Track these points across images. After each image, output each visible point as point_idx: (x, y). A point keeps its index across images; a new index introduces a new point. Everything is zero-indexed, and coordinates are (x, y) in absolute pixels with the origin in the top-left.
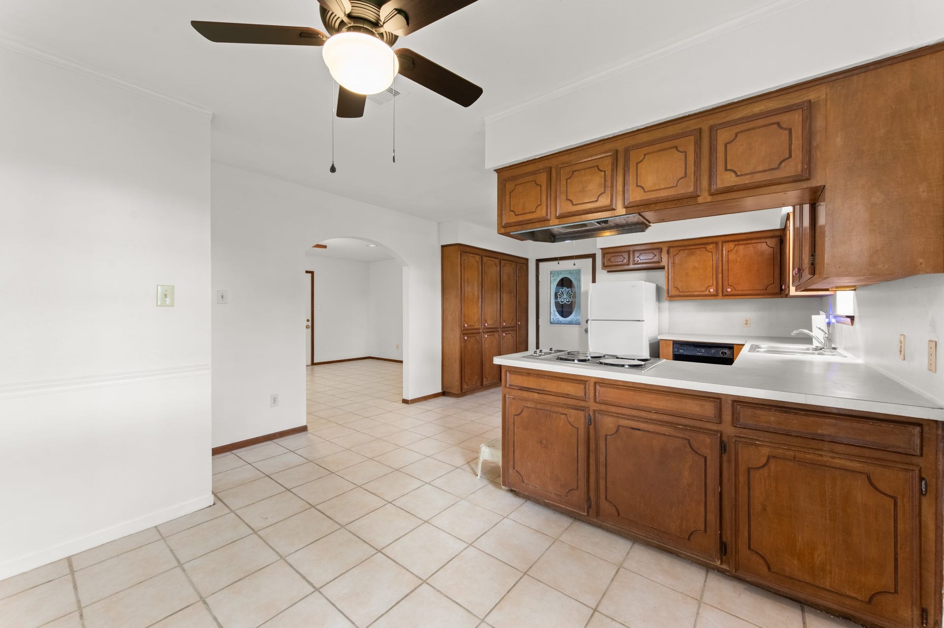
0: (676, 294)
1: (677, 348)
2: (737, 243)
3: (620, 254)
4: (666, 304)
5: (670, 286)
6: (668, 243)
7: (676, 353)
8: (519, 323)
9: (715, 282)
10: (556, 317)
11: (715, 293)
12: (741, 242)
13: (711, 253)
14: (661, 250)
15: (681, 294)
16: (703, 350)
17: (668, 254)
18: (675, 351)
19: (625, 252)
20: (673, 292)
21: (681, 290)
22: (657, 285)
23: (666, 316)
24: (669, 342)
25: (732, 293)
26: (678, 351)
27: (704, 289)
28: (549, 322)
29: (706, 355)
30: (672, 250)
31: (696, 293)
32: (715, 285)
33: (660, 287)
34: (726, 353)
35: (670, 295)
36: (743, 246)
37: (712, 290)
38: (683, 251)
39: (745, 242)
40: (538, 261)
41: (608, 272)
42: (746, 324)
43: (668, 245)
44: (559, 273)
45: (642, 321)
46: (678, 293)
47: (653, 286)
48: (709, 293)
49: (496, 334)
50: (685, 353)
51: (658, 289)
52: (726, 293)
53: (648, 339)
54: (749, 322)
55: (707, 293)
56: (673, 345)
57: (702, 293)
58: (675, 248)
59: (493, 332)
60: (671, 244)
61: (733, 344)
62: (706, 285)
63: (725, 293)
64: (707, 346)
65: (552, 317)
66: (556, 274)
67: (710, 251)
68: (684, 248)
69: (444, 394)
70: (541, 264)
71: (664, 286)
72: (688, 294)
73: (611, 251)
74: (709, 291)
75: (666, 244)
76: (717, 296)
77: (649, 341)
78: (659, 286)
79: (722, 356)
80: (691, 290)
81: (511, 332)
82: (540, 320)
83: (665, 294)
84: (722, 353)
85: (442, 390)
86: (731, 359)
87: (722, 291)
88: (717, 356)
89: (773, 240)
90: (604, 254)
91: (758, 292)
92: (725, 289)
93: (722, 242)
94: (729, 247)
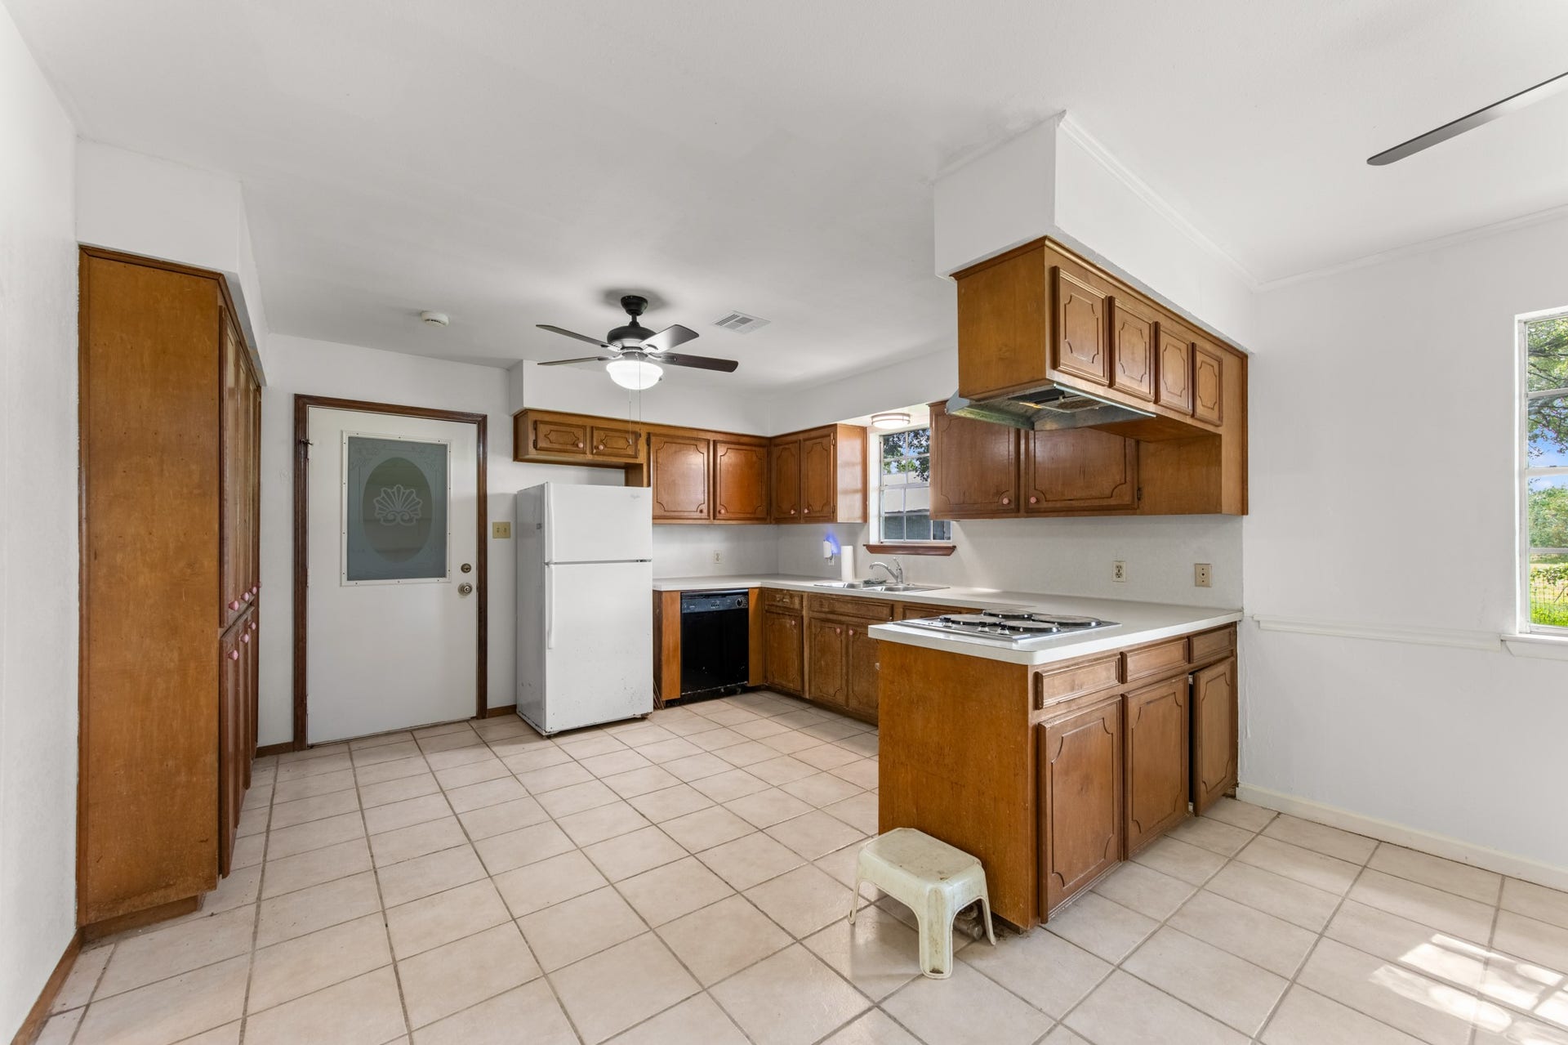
1: (687, 603)
2: (728, 446)
3: (569, 429)
9: (707, 498)
11: (706, 515)
12: (733, 446)
13: (701, 455)
14: (638, 436)
15: (666, 514)
17: (647, 445)
18: (684, 609)
20: (656, 511)
21: (666, 508)
24: (675, 593)
25: (725, 516)
26: (688, 607)
27: (694, 508)
29: (721, 608)
30: (653, 438)
31: (685, 514)
32: (706, 503)
34: (741, 603)
37: (703, 510)
38: (669, 444)
40: (305, 401)
43: (647, 429)
45: (649, 561)
46: (662, 513)
50: (693, 612)
54: (720, 557)
55: (698, 514)
56: (681, 599)
57: (692, 514)
58: (658, 438)
60: (653, 430)
62: (697, 503)
63: (718, 515)
64: (720, 595)
67: (701, 451)
68: (670, 440)
72: (675, 514)
73: (548, 418)
74: (701, 512)
75: (645, 427)
76: (709, 519)
80: (679, 509)
87: (714, 514)
88: (733, 608)
89: (761, 449)
90: (535, 422)
91: (748, 516)
92: (718, 510)
93: (714, 441)
94: (721, 450)
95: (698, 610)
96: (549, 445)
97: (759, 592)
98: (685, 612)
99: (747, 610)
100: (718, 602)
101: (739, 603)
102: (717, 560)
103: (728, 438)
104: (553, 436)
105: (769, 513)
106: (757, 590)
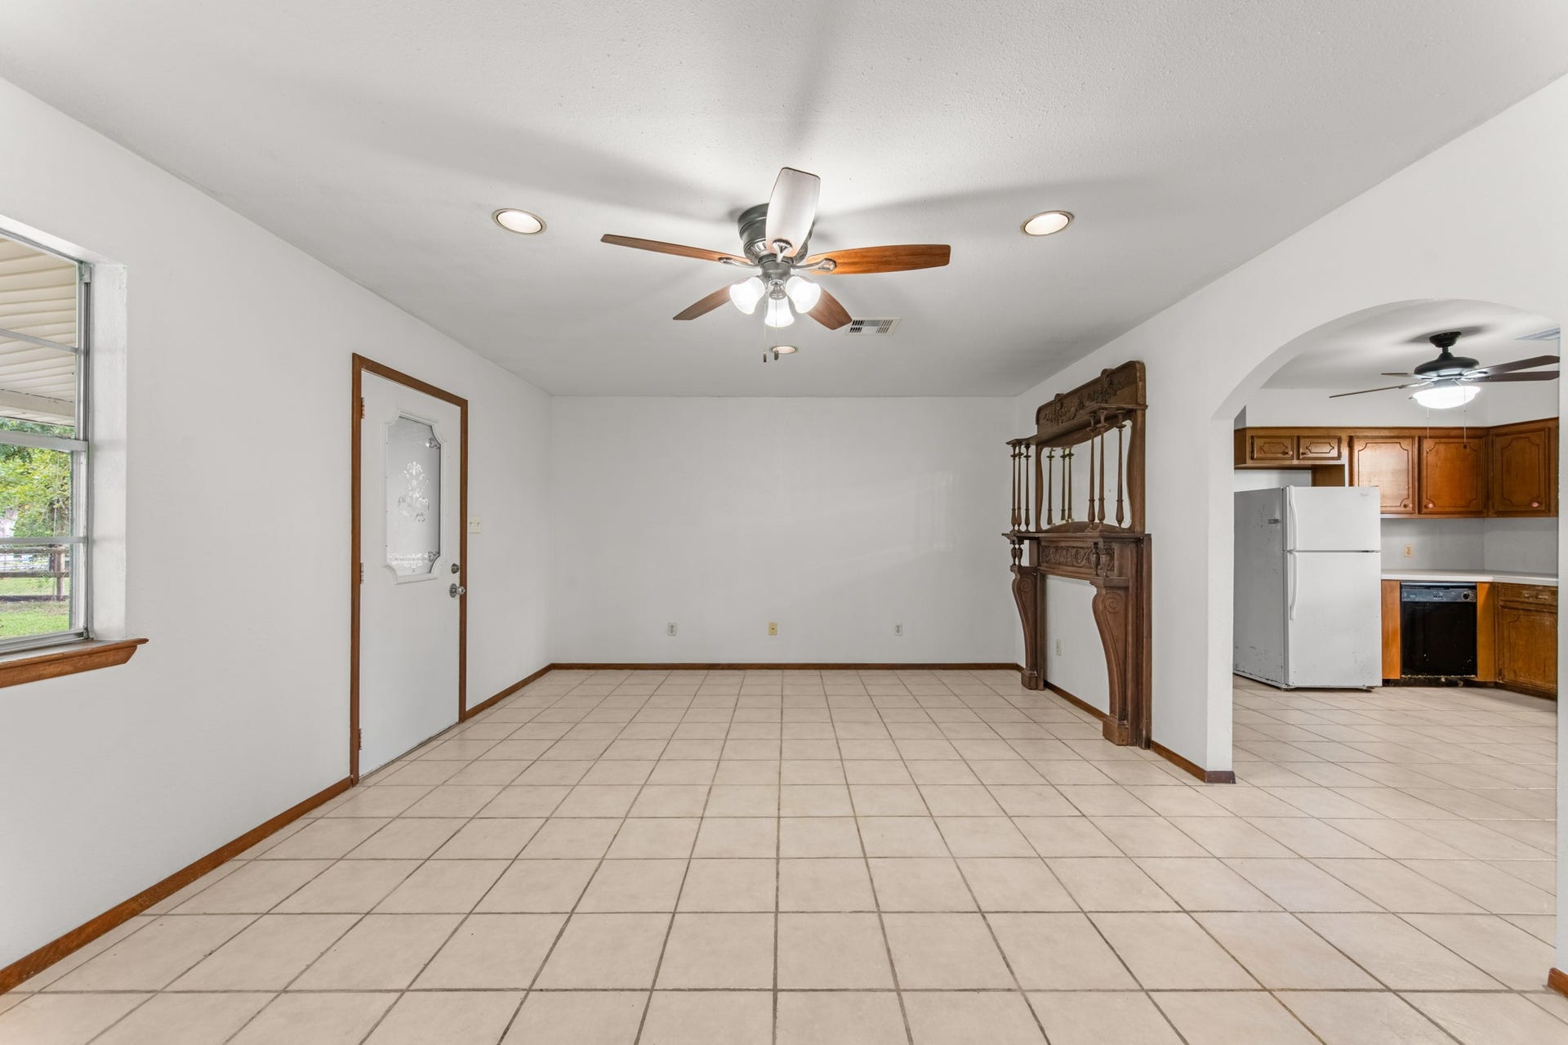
1: (1407, 592)
2: (1437, 441)
3: (1278, 440)
6: (1349, 431)
9: (1411, 493)
11: (1411, 509)
14: (1339, 440)
17: (1349, 447)
18: (1404, 598)
19: (1286, 438)
24: (1396, 582)
25: (1432, 509)
26: (1408, 597)
27: (1397, 502)
29: (1445, 600)
30: (1355, 441)
32: (1411, 497)
34: (1468, 596)
55: (1401, 508)
56: (1400, 588)
57: (1394, 509)
58: (1359, 440)
61: (1476, 582)
62: (1400, 497)
63: (1423, 509)
64: (1444, 587)
67: (1406, 448)
68: (1371, 440)
73: (1262, 433)
74: (1405, 506)
76: (1413, 513)
79: (1464, 600)
84: (1464, 595)
86: (1474, 602)
87: (1420, 507)
88: (1458, 601)
89: (1477, 441)
90: (1252, 437)
91: (1459, 509)
92: (1424, 504)
93: (1419, 438)
94: (1428, 445)
95: (1417, 600)
96: (1263, 455)
97: (1489, 588)
98: (1405, 600)
99: (1474, 605)
100: (1441, 594)
101: (1466, 596)
102: (1408, 553)
103: (1434, 433)
104: (1266, 448)
105: (1486, 506)
106: (1487, 585)
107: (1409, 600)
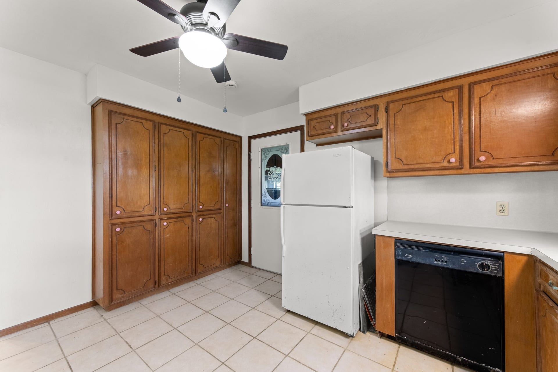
0: (398, 168)
1: (402, 250)
2: (495, 82)
3: (326, 119)
4: (384, 183)
5: (389, 157)
6: (386, 98)
7: (400, 258)
8: (227, 205)
9: (457, 147)
10: (267, 199)
11: (458, 164)
12: (503, 81)
13: (450, 104)
14: (376, 108)
15: (406, 167)
16: (445, 258)
17: (387, 112)
18: (399, 255)
19: (332, 115)
20: (394, 165)
21: (405, 162)
22: (372, 158)
23: (384, 197)
24: (390, 239)
25: (487, 163)
26: (403, 255)
27: (439, 159)
28: (260, 204)
29: (450, 266)
30: (392, 106)
31: (428, 166)
32: (457, 151)
33: (377, 161)
34: (488, 267)
35: (389, 170)
36: (506, 85)
37: (453, 160)
38: (408, 105)
39: (511, 79)
40: (250, 138)
41: (318, 145)
42: (502, 211)
43: (385, 100)
44: (268, 150)
45: (350, 207)
46: (401, 167)
47: (367, 158)
48: (448, 165)
49: (188, 221)
50: (414, 260)
51: (374, 164)
52: (478, 164)
53: (358, 233)
54: (506, 209)
55: (445, 164)
56: (395, 245)
57: (437, 165)
58: (397, 103)
59: (181, 217)
60: (390, 98)
61: (503, 252)
62: (443, 153)
63: (475, 163)
64: (451, 251)
65: (263, 198)
66: (267, 151)
67: (450, 100)
68: (409, 101)
69: (94, 304)
70: (253, 142)
71: (382, 159)
72: (416, 166)
73: (316, 116)
74: (449, 162)
75: (384, 98)
76: (462, 168)
77: (361, 234)
78: (375, 159)
79: (480, 271)
80: (421, 161)
81: (214, 216)
82: (252, 201)
83: (382, 169)
84: (482, 265)
85: (92, 299)
86: (499, 277)
87: (471, 161)
88: (471, 270)
90: (309, 121)
92: (476, 157)
97: (529, 260)
101: (483, 267)
107: (404, 258)
